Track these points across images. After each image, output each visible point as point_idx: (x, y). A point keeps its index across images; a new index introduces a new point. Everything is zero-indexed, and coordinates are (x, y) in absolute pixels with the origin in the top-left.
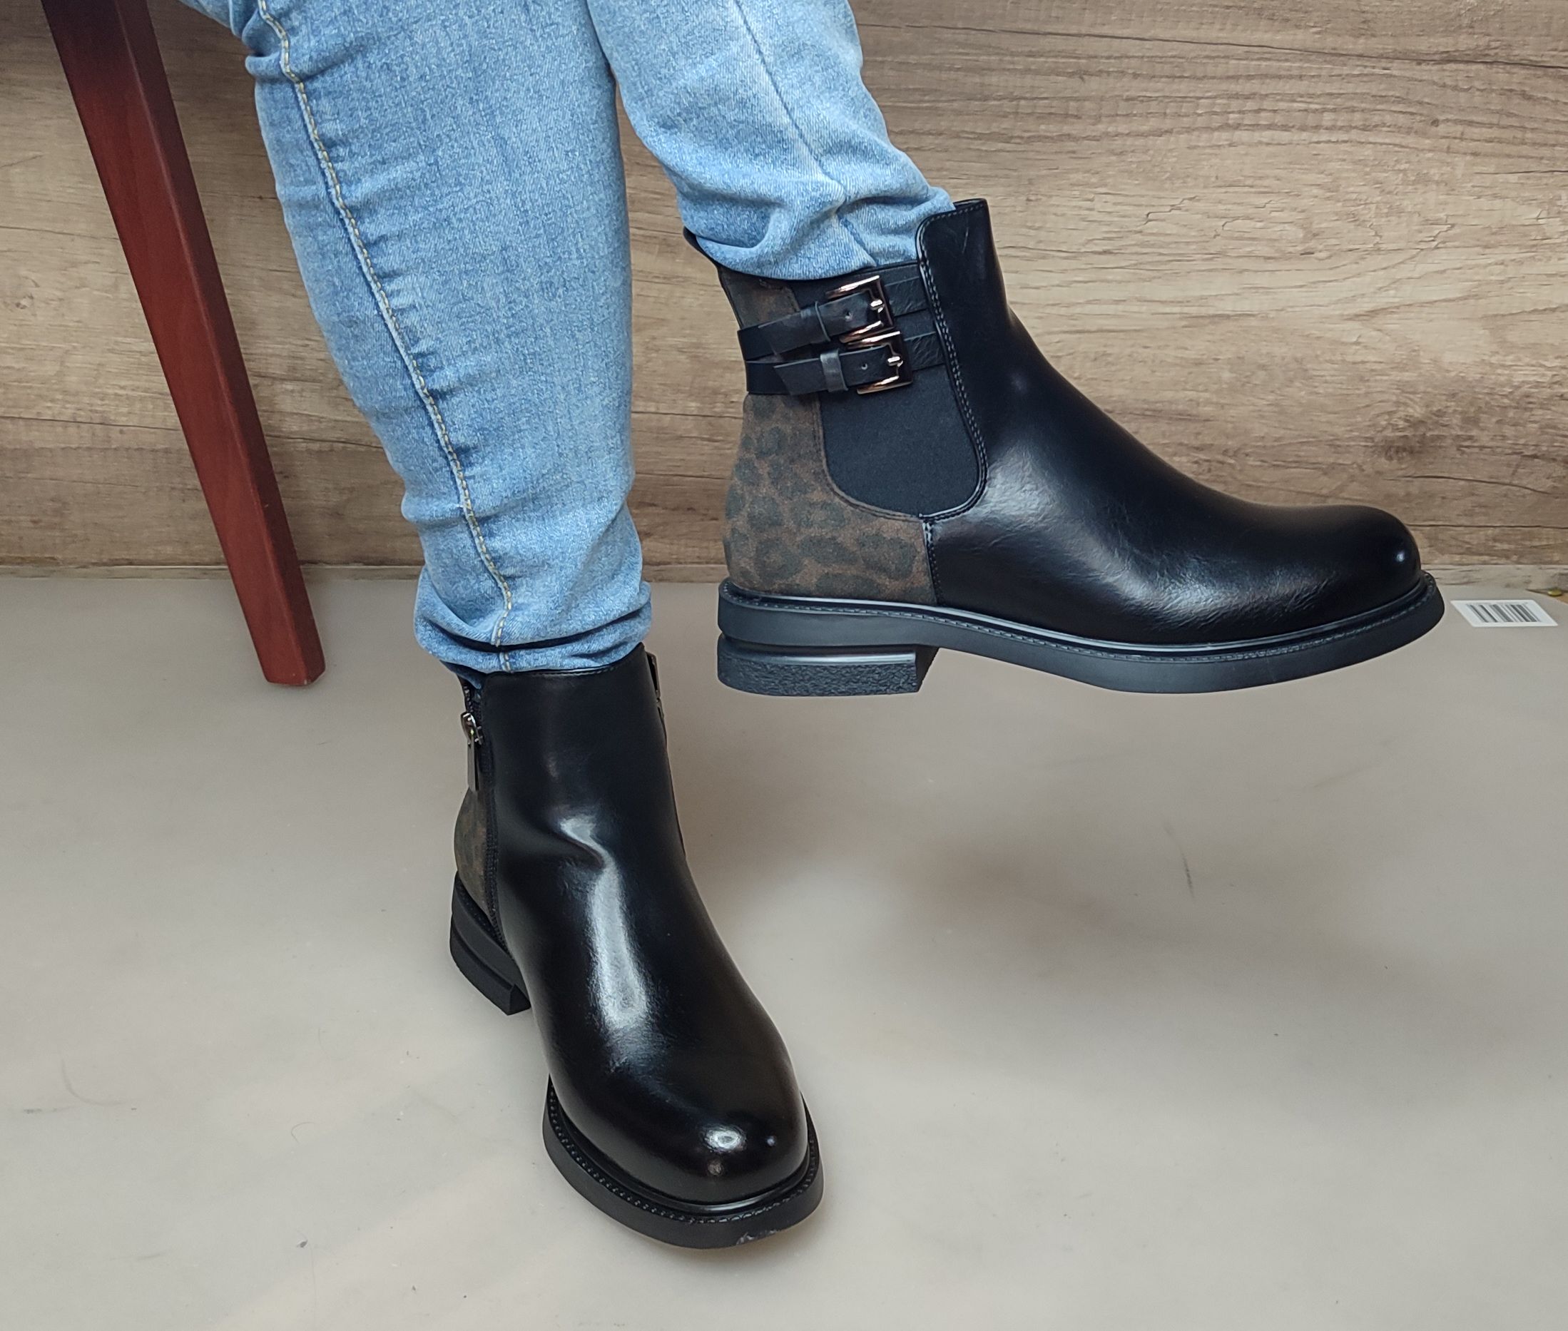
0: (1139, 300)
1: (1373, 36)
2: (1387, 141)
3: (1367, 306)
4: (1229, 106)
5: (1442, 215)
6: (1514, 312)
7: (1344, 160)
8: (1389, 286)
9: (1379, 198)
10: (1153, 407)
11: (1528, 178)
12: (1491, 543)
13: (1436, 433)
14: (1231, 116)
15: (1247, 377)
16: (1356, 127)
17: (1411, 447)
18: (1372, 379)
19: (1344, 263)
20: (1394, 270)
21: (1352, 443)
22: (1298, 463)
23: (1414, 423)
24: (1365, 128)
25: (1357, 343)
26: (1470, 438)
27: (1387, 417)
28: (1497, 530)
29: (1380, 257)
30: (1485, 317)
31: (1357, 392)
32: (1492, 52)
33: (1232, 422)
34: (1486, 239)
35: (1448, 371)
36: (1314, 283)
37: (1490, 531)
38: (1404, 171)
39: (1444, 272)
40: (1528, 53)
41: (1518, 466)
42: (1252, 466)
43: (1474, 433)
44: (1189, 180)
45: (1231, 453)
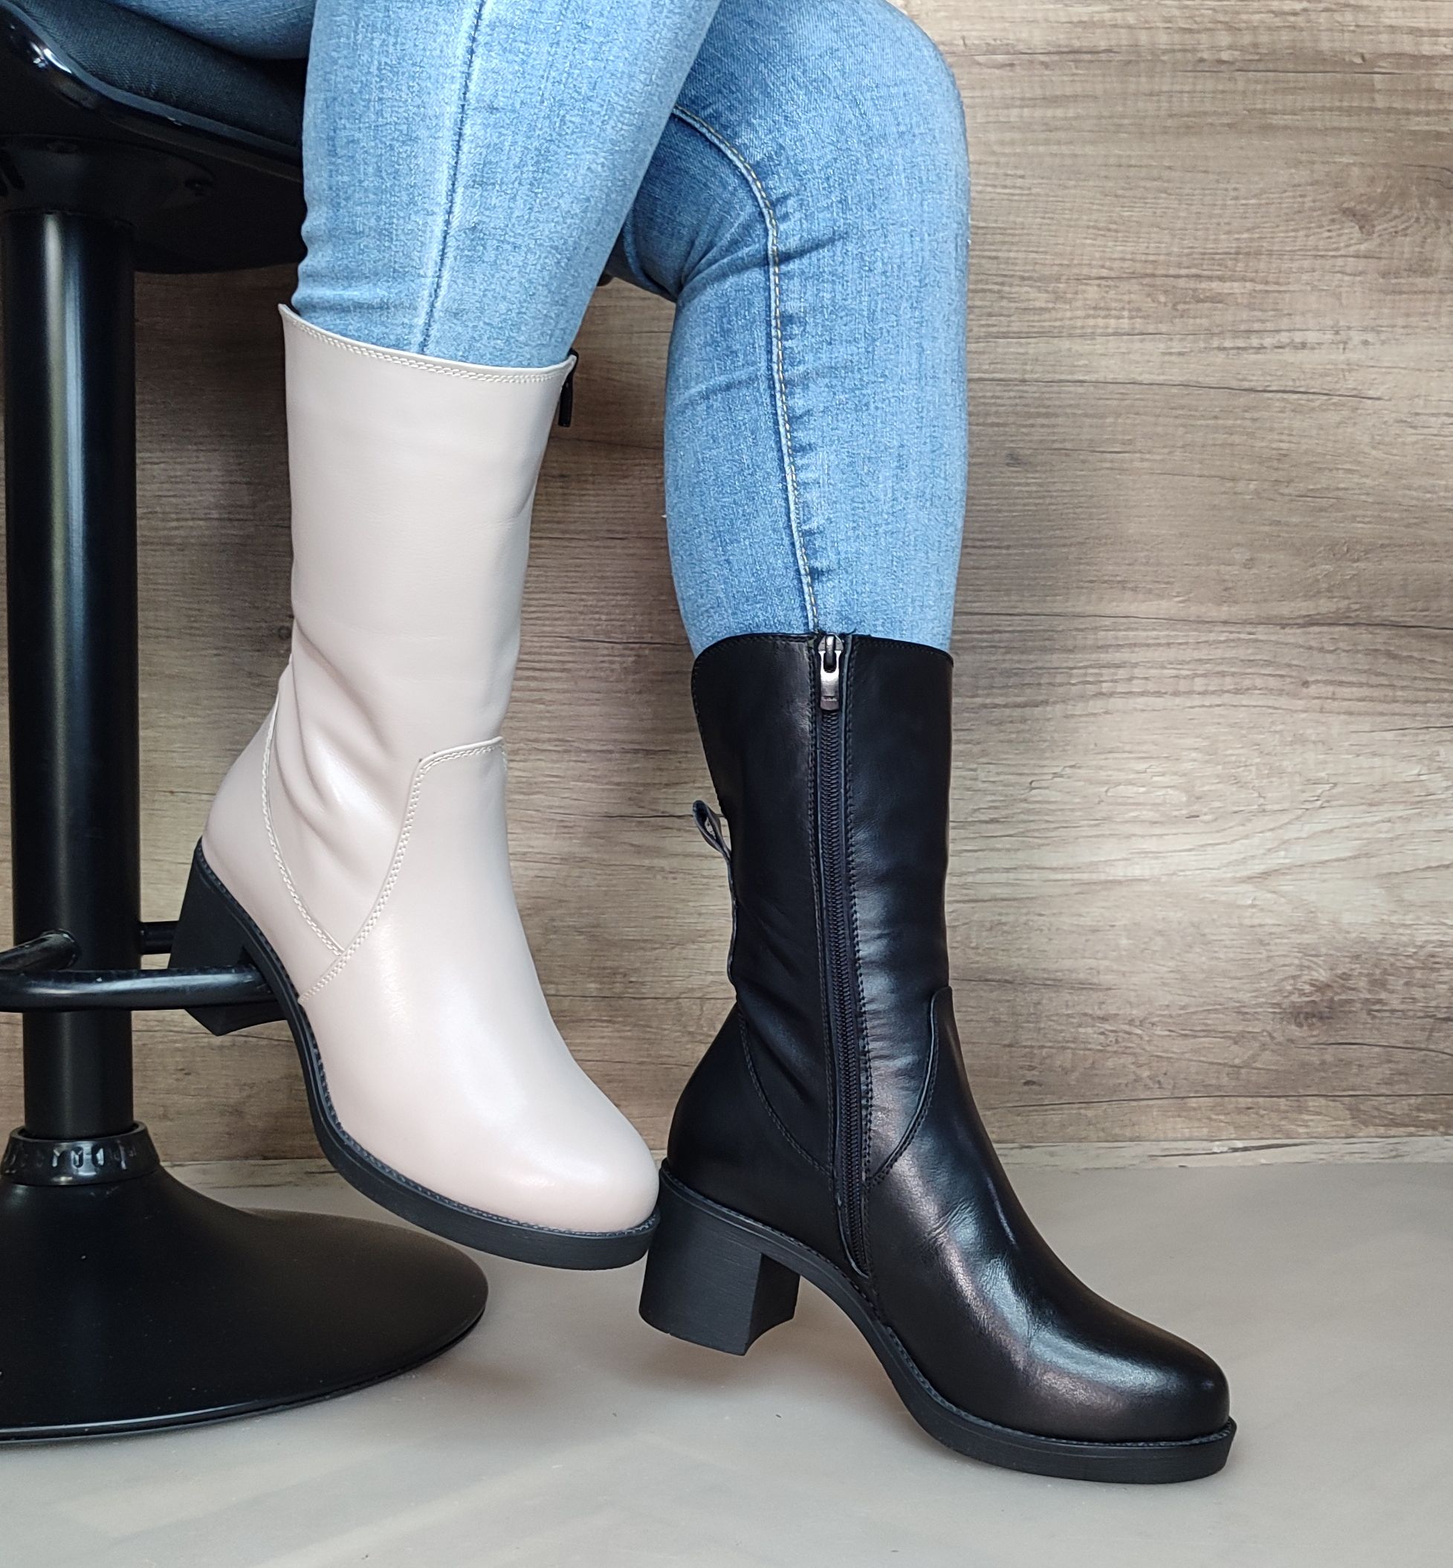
0: (1029, 868)
1: (1236, 602)
2: (1260, 703)
3: (1258, 867)
4: (1101, 675)
5: (1323, 774)
6: (1407, 869)
7: (1219, 724)
8: (1279, 846)
9: (1258, 760)
10: (1052, 976)
11: (1404, 735)
12: (1415, 1113)
13: (1344, 997)
14: (1104, 685)
15: (1145, 943)
16: (1228, 691)
17: (1320, 1012)
18: (1272, 942)
19: (1231, 824)
20: (1281, 831)
21: (1259, 1010)
22: (1208, 1032)
23: (1321, 988)
24: (1237, 692)
25: (1253, 906)
26: (1380, 1001)
27: (1292, 982)
28: (1420, 1100)
29: (1267, 818)
30: (1380, 876)
31: (1259, 956)
32: (1353, 615)
33: (1135, 990)
34: (1371, 796)
35: (1348, 932)
36: (1202, 846)
37: (1412, 1101)
38: (1280, 732)
39: (1331, 831)
40: (1388, 614)
41: (1432, 1030)
42: (1159, 1036)
43: (1383, 995)
44: (1068, 748)
45: (1138, 1023)
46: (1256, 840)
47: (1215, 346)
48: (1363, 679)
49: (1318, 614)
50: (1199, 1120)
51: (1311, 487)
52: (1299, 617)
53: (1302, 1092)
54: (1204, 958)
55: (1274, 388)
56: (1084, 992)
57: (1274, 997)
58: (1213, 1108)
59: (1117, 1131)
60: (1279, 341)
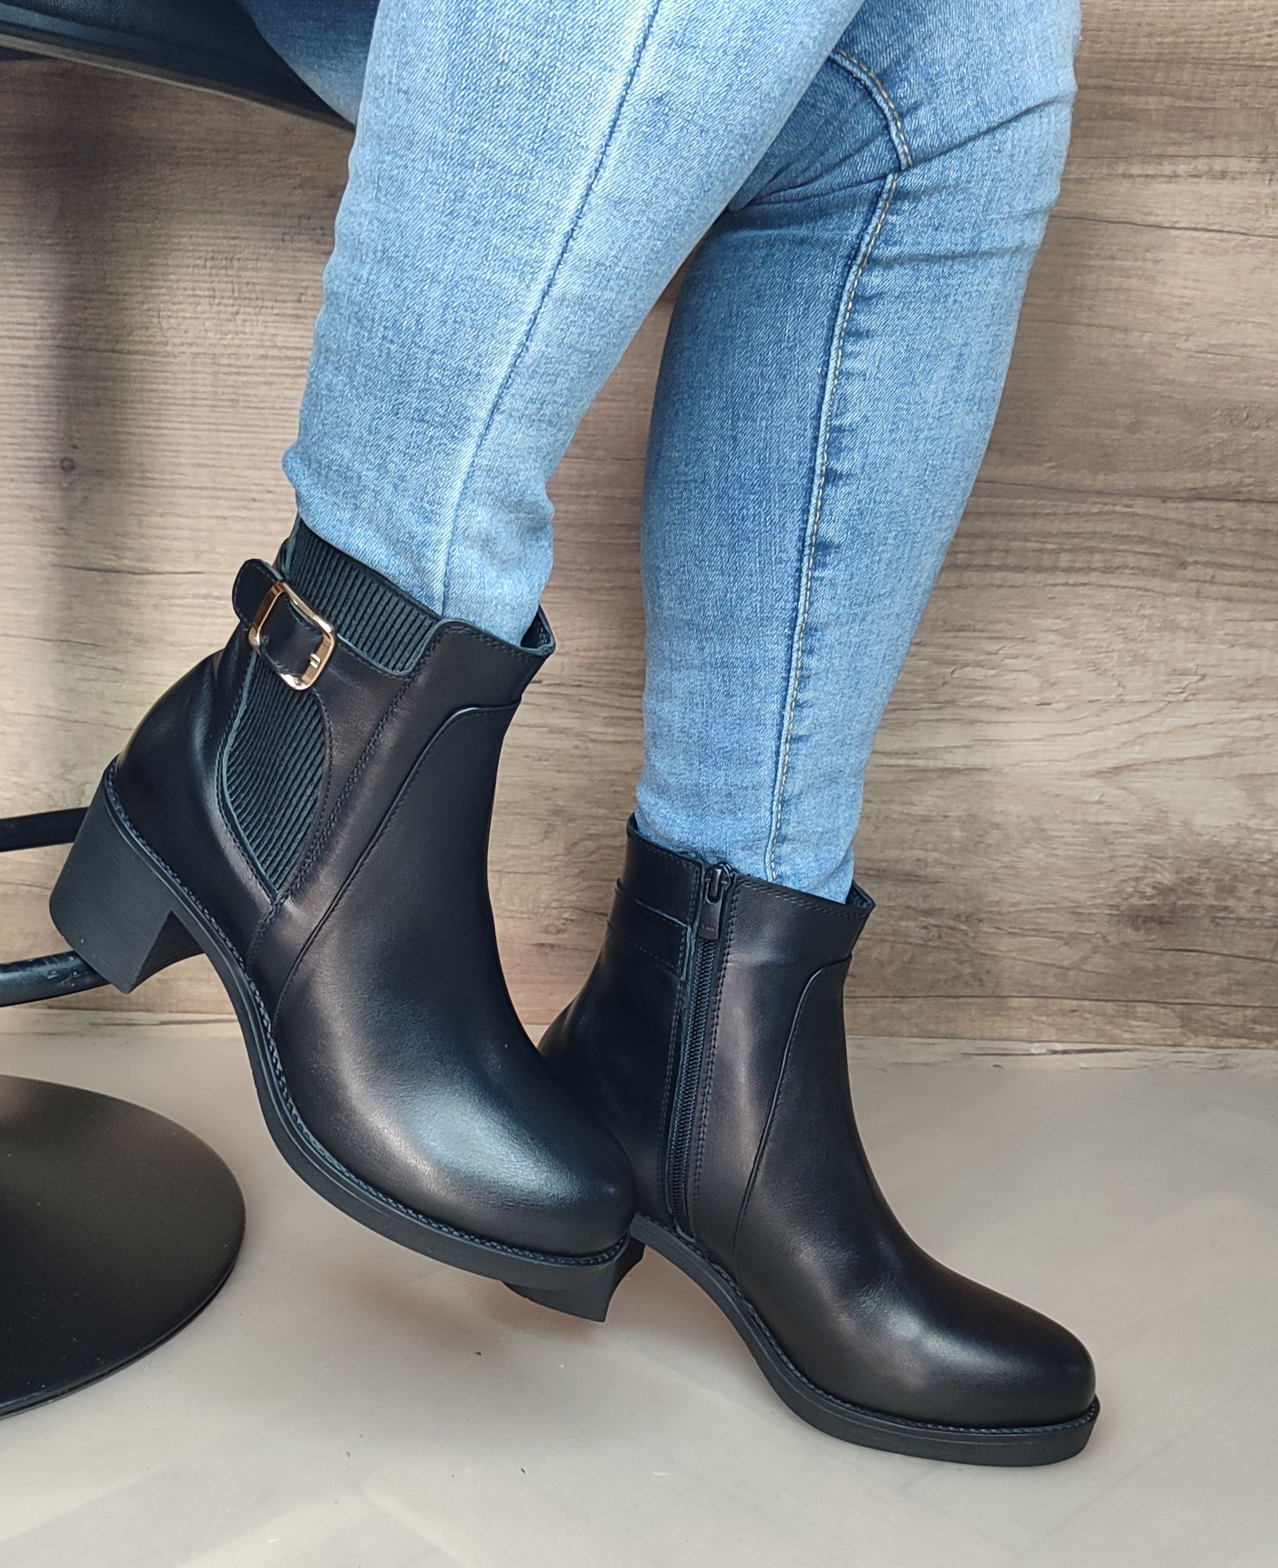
46: (1110, 733)
47: (1120, 172)
48: (1248, 562)
49: (1206, 487)
50: (1020, 1020)
51: (1214, 342)
52: (1182, 490)
53: (1131, 997)
54: (1041, 855)
55: (1184, 225)
56: (910, 884)
57: (1112, 898)
58: (1035, 1010)
59: (931, 1026)
60: (1195, 168)
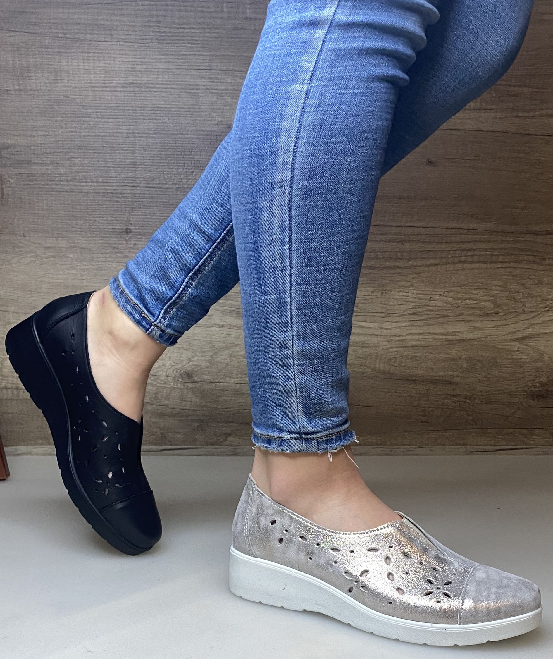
0: (428, 333)
1: (517, 224)
2: (525, 267)
3: (521, 335)
4: (461, 254)
5: (550, 297)
7: (508, 275)
9: (523, 290)
10: (435, 378)
13: (552, 389)
14: (462, 258)
15: (473, 365)
16: (512, 262)
17: (542, 395)
18: (524, 366)
19: (511, 317)
20: (531, 320)
21: (518, 393)
22: (496, 402)
23: (542, 384)
24: (516, 262)
25: (517, 351)
27: (531, 382)
29: (525, 315)
31: (519, 371)
33: (468, 385)
36: (499, 326)
38: (533, 279)
39: (551, 320)
42: (477, 403)
44: (446, 284)
45: (468, 398)
46: (520, 324)
47: (515, 115)
49: (551, 230)
50: (491, 437)
52: (543, 231)
53: (533, 427)
54: (497, 372)
55: (538, 134)
56: (448, 385)
57: (524, 388)
58: (496, 433)
59: (458, 441)
60: (541, 113)
